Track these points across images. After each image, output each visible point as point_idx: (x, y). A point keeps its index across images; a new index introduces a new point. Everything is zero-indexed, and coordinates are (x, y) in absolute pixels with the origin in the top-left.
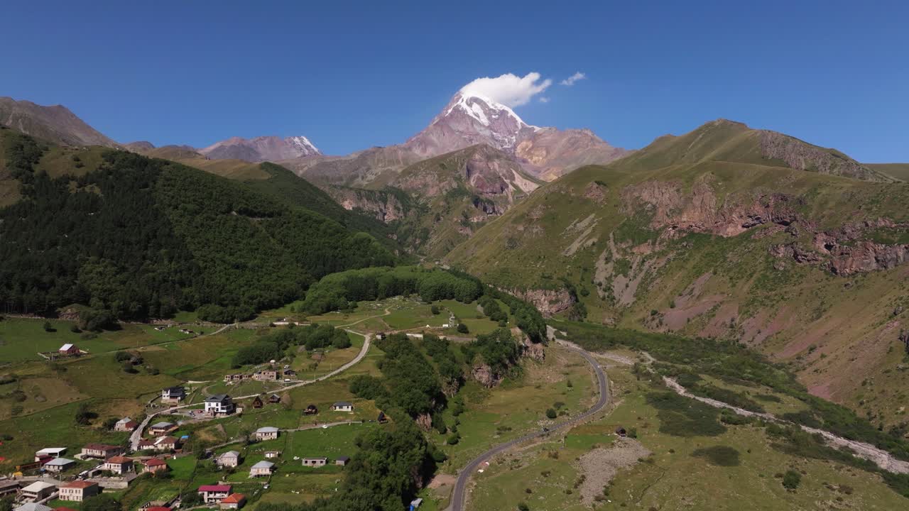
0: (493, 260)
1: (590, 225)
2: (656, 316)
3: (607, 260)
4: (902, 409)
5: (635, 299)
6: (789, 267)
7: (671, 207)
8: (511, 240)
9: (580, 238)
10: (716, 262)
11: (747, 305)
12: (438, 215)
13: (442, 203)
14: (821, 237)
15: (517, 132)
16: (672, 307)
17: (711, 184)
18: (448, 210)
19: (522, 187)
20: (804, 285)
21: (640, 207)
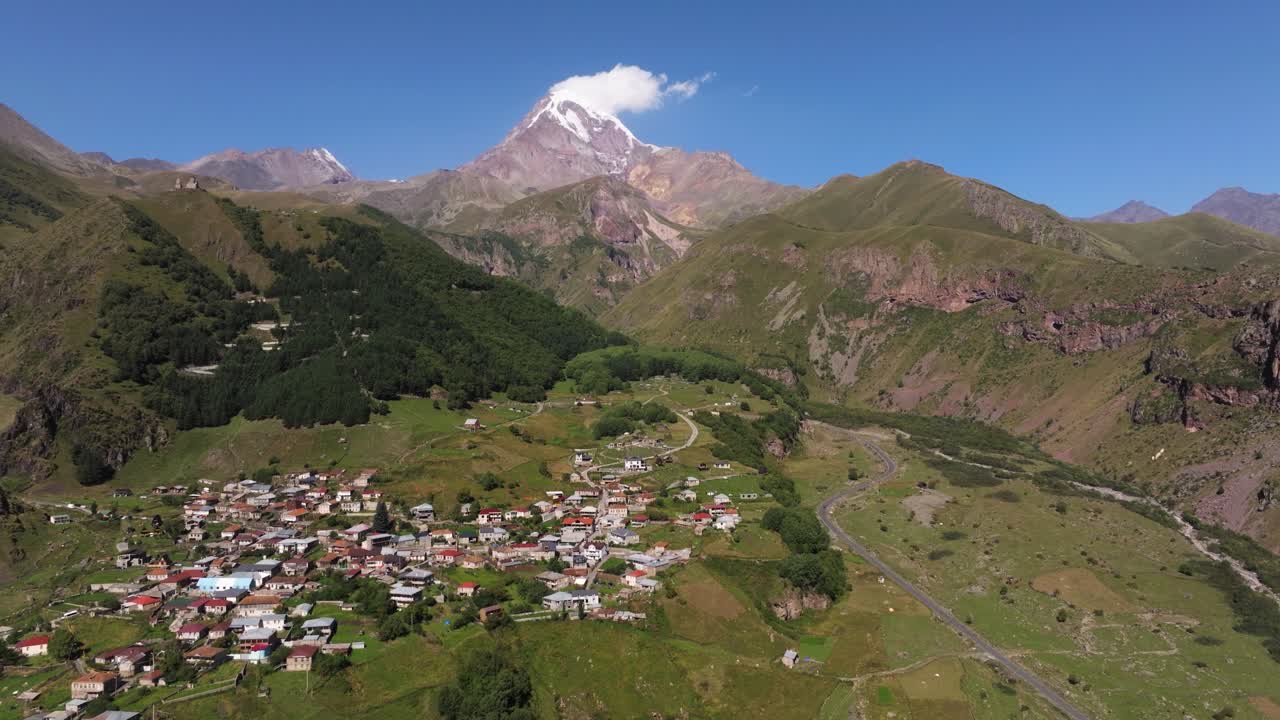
0: (677, 333)
1: (793, 294)
2: (884, 396)
3: (821, 335)
4: (1130, 463)
5: (857, 378)
6: (1019, 345)
7: (888, 278)
8: (697, 310)
9: (784, 310)
10: (942, 339)
11: (980, 384)
12: (563, 271)
13: (566, 256)
14: (1050, 316)
15: (628, 152)
16: (901, 386)
17: (933, 253)
18: (575, 265)
19: (659, 235)
20: (1035, 364)
21: (852, 277)
